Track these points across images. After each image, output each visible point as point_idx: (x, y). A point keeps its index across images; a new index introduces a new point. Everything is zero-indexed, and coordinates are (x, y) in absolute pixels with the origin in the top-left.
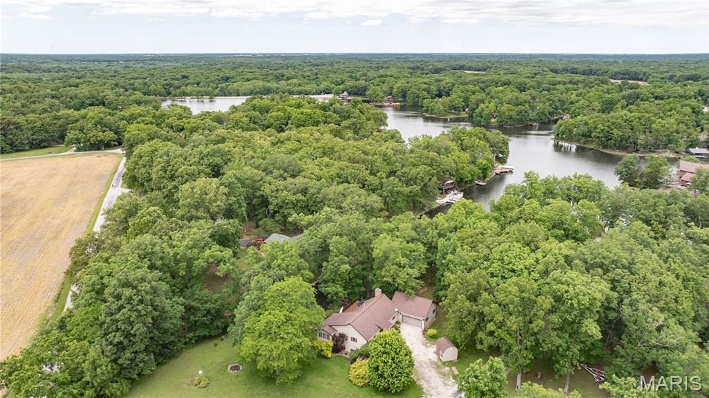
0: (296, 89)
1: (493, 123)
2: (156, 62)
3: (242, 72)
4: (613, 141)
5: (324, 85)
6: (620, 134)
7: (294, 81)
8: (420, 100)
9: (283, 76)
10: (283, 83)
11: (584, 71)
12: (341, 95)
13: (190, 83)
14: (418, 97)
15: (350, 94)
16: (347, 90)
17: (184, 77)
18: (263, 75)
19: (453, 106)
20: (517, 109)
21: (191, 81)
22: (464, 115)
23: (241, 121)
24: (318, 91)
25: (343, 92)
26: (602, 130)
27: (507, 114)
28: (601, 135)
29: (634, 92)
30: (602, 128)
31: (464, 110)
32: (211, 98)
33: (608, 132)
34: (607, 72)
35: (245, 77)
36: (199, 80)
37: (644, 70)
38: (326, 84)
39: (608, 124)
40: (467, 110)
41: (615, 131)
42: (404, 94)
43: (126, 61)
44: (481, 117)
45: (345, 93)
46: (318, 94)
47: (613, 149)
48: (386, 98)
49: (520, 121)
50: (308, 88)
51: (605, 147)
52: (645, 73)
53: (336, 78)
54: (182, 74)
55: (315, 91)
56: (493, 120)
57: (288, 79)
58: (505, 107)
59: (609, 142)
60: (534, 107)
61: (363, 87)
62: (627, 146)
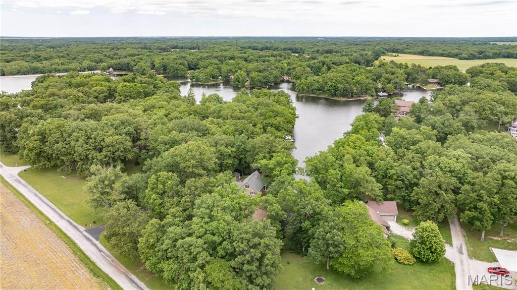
0: (61, 67)
4: (339, 92)
5: (86, 63)
6: (343, 87)
10: (47, 63)
11: (263, 48)
12: (108, 71)
14: (177, 69)
15: (115, 70)
16: (112, 67)
20: (262, 75)
22: (219, 81)
24: (83, 69)
25: (109, 68)
26: (331, 86)
27: (257, 78)
28: (331, 88)
31: (219, 77)
33: (335, 86)
34: (277, 48)
37: (300, 46)
38: (88, 62)
39: (334, 81)
41: (339, 85)
42: (165, 67)
44: (238, 82)
45: (111, 69)
46: (83, 71)
47: (339, 97)
50: (72, 66)
51: (333, 96)
52: (301, 49)
55: (79, 68)
56: (247, 83)
58: (254, 74)
59: (337, 92)
60: (271, 73)
61: (126, 64)
62: (347, 94)
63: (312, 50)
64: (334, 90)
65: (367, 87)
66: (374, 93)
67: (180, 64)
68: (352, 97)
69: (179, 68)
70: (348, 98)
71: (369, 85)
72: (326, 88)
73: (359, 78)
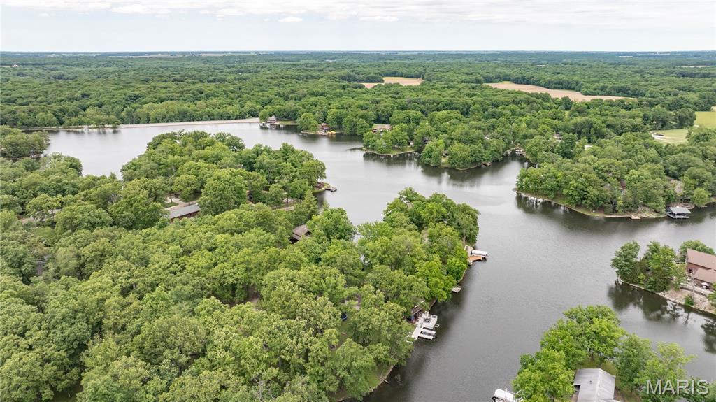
1: (444, 164)
2: (59, 67)
3: (154, 88)
4: (588, 201)
5: (248, 105)
6: (597, 193)
7: (214, 101)
8: (358, 129)
9: (202, 93)
10: (201, 103)
11: (518, 78)
12: (269, 121)
13: (91, 105)
14: (355, 125)
15: (278, 119)
16: (274, 114)
17: (84, 96)
18: (179, 93)
19: (397, 141)
20: (469, 150)
21: (92, 101)
22: (409, 150)
23: (136, 200)
25: (271, 116)
26: (576, 188)
27: (459, 155)
28: (575, 193)
29: (587, 121)
30: (575, 184)
31: (409, 144)
32: (114, 127)
33: (582, 190)
35: (157, 95)
36: (102, 101)
38: (251, 104)
39: (582, 180)
40: (412, 143)
41: (590, 189)
42: (339, 120)
43: (23, 64)
44: (430, 157)
45: (273, 118)
47: (587, 209)
48: (319, 126)
49: (474, 163)
50: (230, 110)
51: (577, 206)
52: (577, 83)
53: (263, 96)
54: (83, 92)
56: (443, 160)
57: (208, 96)
58: (456, 147)
59: (584, 201)
60: (486, 146)
61: (292, 111)
62: (604, 207)
63: (594, 87)
64: (580, 195)
65: (650, 194)
66: (662, 208)
67: (361, 117)
68: (615, 211)
69: (358, 123)
70: (606, 214)
71: (652, 190)
72: (565, 191)
73: (638, 173)
